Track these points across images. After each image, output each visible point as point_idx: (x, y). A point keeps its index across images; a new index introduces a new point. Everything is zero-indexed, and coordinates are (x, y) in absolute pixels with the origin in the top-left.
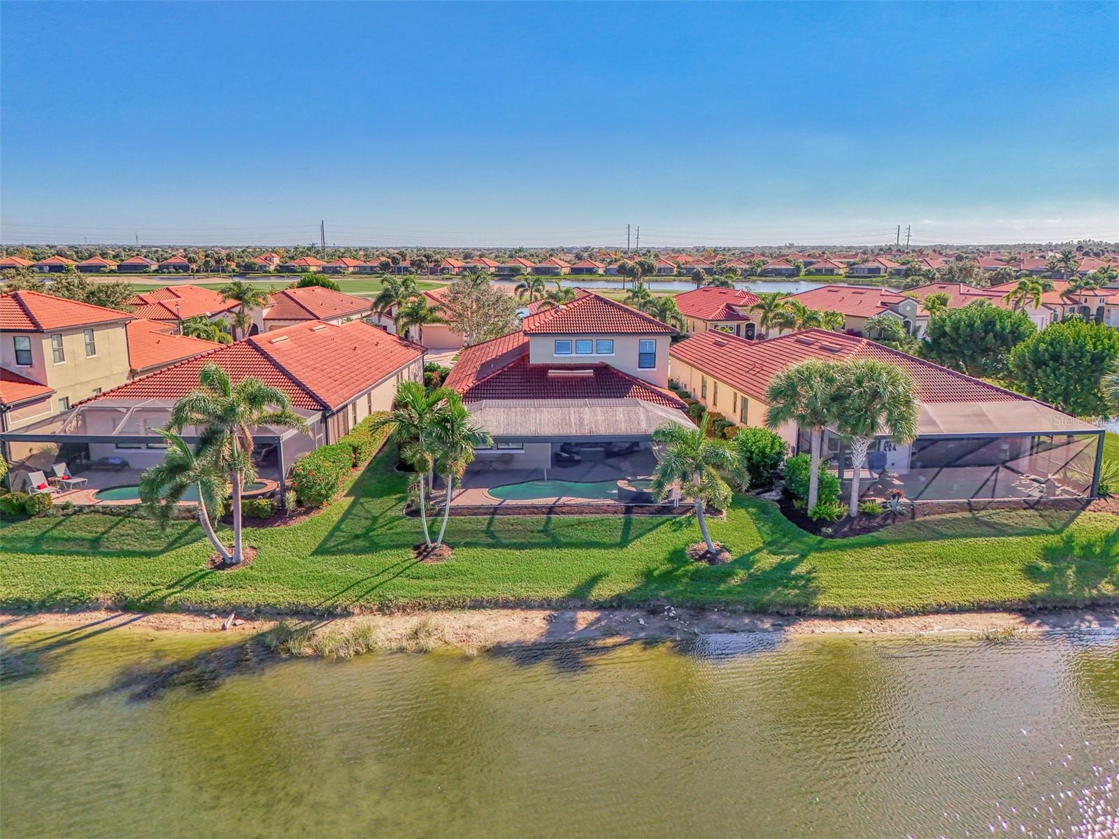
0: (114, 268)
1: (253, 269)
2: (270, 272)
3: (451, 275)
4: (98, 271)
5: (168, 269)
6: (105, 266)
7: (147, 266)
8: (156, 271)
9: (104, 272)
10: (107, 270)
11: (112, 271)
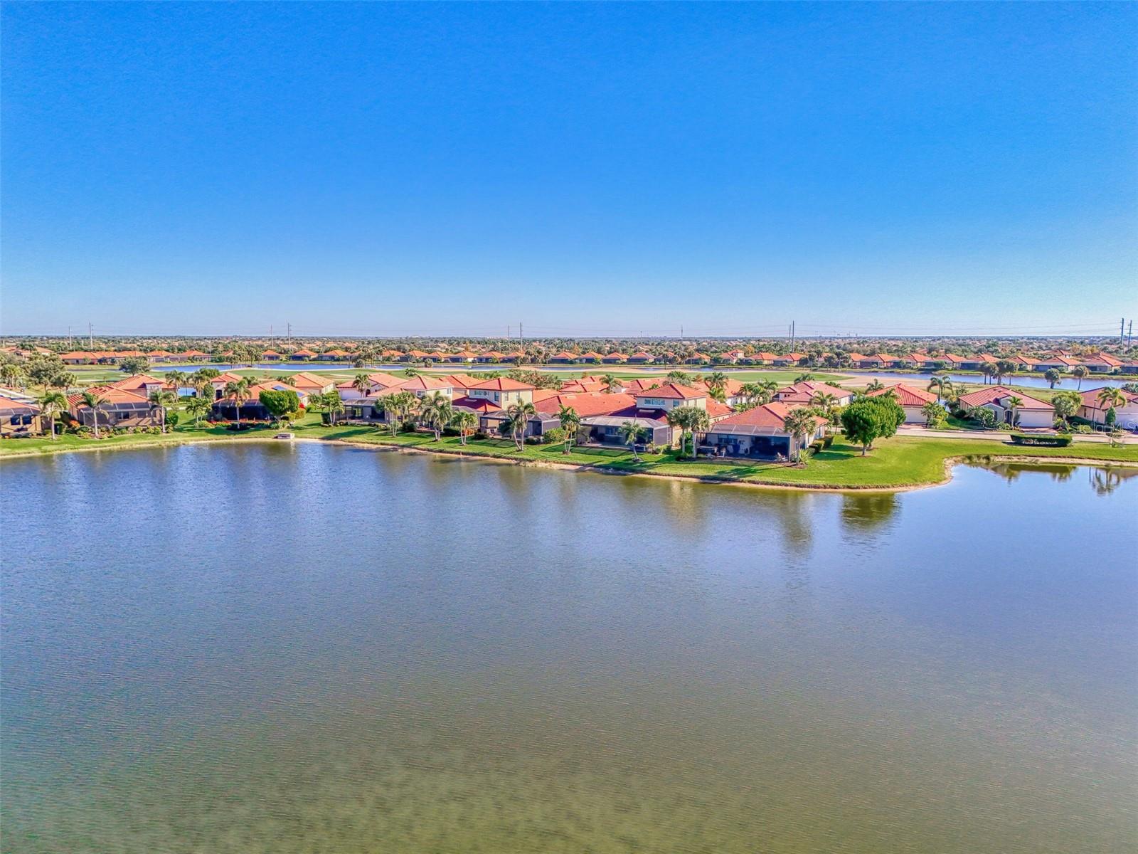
0: (625, 360)
1: (719, 362)
2: (732, 365)
3: (880, 368)
4: (615, 363)
5: (660, 361)
6: (619, 359)
7: (646, 359)
8: (652, 363)
9: (618, 364)
10: (619, 362)
11: (623, 363)
